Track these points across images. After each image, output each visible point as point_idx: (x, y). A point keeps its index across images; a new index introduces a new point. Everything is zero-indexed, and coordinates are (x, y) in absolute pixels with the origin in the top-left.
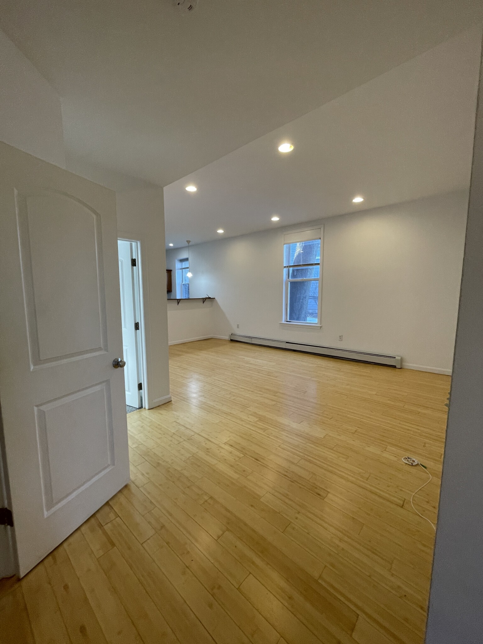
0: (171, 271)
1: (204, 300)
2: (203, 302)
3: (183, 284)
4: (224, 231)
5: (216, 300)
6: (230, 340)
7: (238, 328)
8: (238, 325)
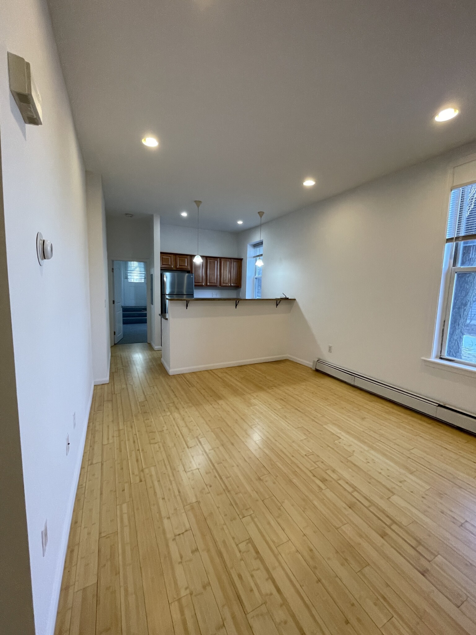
0: (241, 260)
1: (278, 302)
2: (277, 305)
3: (255, 277)
4: (316, 182)
5: (297, 302)
6: (314, 369)
7: (331, 352)
8: (330, 347)
